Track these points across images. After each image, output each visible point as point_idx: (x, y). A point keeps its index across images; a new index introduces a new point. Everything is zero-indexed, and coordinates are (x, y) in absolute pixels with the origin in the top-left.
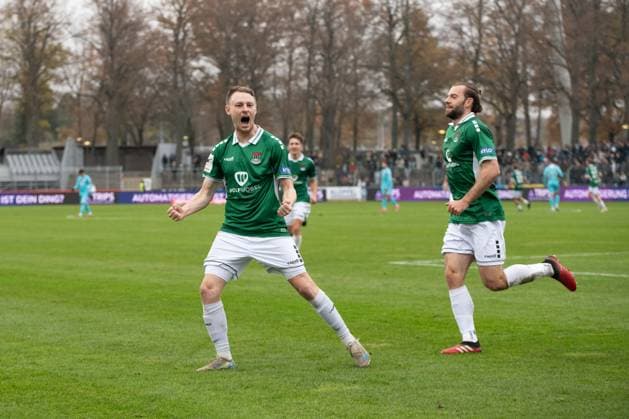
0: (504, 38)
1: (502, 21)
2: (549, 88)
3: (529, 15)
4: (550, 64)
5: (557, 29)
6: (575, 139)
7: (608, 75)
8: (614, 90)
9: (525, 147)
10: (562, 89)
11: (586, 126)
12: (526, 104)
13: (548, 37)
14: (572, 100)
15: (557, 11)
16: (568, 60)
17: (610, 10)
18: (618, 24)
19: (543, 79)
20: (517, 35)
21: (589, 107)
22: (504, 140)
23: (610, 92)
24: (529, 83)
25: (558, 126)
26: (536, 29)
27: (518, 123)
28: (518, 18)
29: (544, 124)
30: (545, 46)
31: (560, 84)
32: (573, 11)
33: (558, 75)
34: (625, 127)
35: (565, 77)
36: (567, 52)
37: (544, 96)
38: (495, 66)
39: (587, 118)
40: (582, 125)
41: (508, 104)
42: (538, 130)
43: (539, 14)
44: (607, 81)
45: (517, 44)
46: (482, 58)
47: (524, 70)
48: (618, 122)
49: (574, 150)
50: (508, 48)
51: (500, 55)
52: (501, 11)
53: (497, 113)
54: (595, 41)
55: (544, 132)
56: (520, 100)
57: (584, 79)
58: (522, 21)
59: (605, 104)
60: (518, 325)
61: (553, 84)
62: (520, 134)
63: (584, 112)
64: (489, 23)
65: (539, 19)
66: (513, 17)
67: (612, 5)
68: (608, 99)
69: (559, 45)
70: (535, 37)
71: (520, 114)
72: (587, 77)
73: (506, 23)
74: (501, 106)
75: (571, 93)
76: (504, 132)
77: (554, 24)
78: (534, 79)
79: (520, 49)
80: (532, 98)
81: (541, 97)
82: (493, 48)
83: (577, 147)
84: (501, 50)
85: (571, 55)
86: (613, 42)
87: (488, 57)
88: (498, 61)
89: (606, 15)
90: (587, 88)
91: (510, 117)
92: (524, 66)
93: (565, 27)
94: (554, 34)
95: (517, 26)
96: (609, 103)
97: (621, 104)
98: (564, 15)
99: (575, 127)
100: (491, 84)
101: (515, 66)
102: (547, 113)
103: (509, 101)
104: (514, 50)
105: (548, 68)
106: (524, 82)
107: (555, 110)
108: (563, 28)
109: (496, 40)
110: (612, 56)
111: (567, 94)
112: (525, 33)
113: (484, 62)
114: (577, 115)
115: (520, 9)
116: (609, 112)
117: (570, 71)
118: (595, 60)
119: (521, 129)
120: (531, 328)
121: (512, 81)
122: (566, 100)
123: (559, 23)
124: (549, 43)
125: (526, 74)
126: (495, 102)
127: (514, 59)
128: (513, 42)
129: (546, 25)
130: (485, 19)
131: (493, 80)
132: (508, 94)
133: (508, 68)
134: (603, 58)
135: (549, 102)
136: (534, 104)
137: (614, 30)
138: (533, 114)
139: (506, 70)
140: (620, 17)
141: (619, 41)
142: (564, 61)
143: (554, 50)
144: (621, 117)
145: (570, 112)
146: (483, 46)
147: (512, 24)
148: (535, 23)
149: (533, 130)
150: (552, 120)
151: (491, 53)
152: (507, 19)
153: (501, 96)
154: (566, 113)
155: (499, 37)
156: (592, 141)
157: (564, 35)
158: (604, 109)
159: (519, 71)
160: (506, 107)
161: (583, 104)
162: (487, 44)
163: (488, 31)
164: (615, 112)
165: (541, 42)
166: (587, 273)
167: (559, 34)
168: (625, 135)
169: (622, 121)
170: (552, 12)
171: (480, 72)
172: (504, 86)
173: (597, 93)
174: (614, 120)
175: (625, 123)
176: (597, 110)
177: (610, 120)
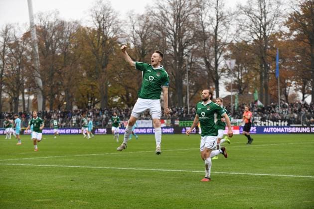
0: (14, 65)
1: (13, 57)
2: (33, 87)
3: (25, 55)
4: (33, 77)
5: (37, 62)
6: (44, 108)
7: (58, 81)
8: (61, 88)
9: (23, 112)
10: (39, 87)
11: (49, 103)
12: (23, 93)
13: (33, 65)
14: (42, 91)
15: (37, 54)
16: (41, 75)
17: (59, 54)
18: (63, 60)
19: (30, 83)
20: (19, 64)
21: (49, 95)
22: (13, 109)
23: (59, 88)
24: (25, 84)
25: (37, 103)
26: (28, 61)
27: (19, 102)
28: (20, 57)
29: (31, 102)
30: (32, 69)
31: (38, 85)
32: (43, 54)
33: (37, 81)
34: (65, 103)
35: (40, 83)
36: (41, 71)
37: (31, 90)
38: (10, 77)
39: (49, 99)
40: (47, 102)
41: (15, 93)
42: (28, 105)
43: (29, 55)
44: (58, 84)
45: (19, 68)
46: (4, 74)
47: (22, 79)
48: (62, 101)
49: (44, 112)
50: (16, 69)
51: (12, 72)
52: (13, 54)
53: (11, 97)
54: (53, 67)
55: (31, 105)
56: (20, 92)
57: (48, 83)
58: (22, 58)
59: (57, 93)
60: (15, 188)
61: (35, 85)
62: (20, 106)
63: (48, 97)
64: (7, 59)
65: (29, 57)
66: (18, 56)
67: (60, 52)
68: (58, 91)
69: (37, 68)
70: (28, 65)
71: (20, 98)
72: (49, 82)
73: (15, 59)
74: (12, 94)
75: (42, 89)
76: (13, 105)
77: (35, 60)
78: (26, 83)
79: (21, 70)
80: (26, 91)
81: (29, 90)
82: (9, 70)
83: (45, 111)
84: (12, 70)
85: (43, 73)
86: (60, 68)
87: (7, 73)
88: (11, 75)
89: (57, 56)
90: (49, 87)
91: (17, 99)
92: (23, 77)
93: (40, 61)
94: (35, 64)
95: (19, 60)
96: (58, 93)
97: (63, 94)
98: (40, 56)
99: (44, 103)
100: (8, 84)
101: (19, 77)
102: (32, 97)
103: (16, 92)
104: (18, 70)
105: (33, 78)
106: (22, 84)
107: (36, 96)
108: (39, 61)
109: (10, 66)
110: (60, 73)
111: (41, 89)
112: (23, 63)
113: (5, 75)
114: (45, 98)
115: (21, 53)
116: (58, 97)
117: (42, 80)
118: (52, 75)
119: (21, 104)
120: (20, 190)
121: (17, 83)
122: (40, 92)
123: (37, 59)
124: (33, 67)
125: (23, 81)
126: (10, 92)
127: (18, 74)
128: (18, 67)
129: (32, 60)
130: (6, 57)
131: (9, 83)
132: (15, 89)
133: (16, 78)
134: (56, 74)
135: (33, 93)
136: (26, 93)
137: (61, 62)
138: (26, 98)
139: (14, 79)
140: (63, 57)
141: (63, 67)
142: (39, 75)
143: (35, 71)
144: (63, 99)
145: (42, 97)
146: (4, 68)
147: (17, 59)
148: (27, 59)
149: (26, 104)
150: (35, 100)
151: (8, 71)
152: (16, 57)
153: (12, 90)
154: (40, 97)
155: (12, 65)
156: (51, 109)
157: (39, 64)
158: (56, 96)
159: (20, 79)
160: (14, 94)
161: (47, 94)
162: (6, 67)
163: (7, 62)
164: (61, 97)
165: (30, 67)
166: (46, 165)
167: (37, 64)
168: (65, 106)
169: (64, 101)
170: (34, 54)
171: (3, 80)
172: (13, 86)
173: (53, 89)
174: (60, 100)
175: (65, 101)
176: (53, 96)
177: (59, 100)
